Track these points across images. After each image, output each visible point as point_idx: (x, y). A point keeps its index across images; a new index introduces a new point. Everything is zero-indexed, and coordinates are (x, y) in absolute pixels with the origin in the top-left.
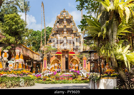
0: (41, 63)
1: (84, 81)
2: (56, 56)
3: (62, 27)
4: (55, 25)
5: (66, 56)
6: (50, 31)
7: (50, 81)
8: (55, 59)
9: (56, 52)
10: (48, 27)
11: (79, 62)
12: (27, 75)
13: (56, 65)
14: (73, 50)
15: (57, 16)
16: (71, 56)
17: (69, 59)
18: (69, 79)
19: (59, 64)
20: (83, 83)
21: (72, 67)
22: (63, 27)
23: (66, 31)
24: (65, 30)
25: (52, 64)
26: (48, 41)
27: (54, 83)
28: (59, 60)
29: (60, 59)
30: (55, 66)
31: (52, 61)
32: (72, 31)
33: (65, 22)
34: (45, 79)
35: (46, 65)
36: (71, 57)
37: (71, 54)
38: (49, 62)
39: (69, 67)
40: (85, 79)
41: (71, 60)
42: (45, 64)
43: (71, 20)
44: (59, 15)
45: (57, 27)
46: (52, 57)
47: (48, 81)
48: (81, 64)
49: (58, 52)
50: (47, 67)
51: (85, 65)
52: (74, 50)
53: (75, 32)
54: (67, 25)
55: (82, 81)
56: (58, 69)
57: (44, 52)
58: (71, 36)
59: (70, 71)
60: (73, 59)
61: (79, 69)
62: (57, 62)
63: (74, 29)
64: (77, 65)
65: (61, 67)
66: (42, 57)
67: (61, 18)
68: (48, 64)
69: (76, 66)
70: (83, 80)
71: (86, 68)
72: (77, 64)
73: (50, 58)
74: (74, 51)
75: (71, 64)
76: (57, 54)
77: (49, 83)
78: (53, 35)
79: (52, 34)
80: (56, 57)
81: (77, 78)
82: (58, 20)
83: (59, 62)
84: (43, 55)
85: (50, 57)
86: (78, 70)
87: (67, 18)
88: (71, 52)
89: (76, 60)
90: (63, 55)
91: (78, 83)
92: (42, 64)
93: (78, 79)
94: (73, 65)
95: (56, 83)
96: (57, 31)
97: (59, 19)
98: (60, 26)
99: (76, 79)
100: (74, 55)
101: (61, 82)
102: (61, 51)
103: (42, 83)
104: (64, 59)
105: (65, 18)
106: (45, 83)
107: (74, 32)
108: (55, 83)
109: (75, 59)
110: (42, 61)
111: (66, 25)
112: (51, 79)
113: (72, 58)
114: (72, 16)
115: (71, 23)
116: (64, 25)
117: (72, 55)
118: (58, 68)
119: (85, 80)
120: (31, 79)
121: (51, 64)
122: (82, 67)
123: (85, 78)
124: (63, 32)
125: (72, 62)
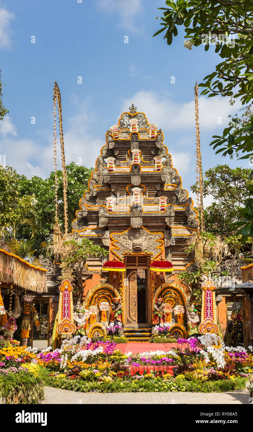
0: (51, 300)
1: (219, 382)
2: (104, 275)
3: (125, 169)
4: (98, 163)
5: (141, 273)
6: (79, 180)
7: (96, 379)
8: (99, 286)
9: (105, 261)
10: (72, 165)
11: (188, 298)
12: (18, 364)
13: (105, 306)
14: (164, 255)
15: (109, 132)
16: (158, 277)
17: (151, 285)
18: (164, 376)
19: (117, 305)
20: (214, 390)
21: (164, 316)
22: (128, 170)
23: (139, 186)
24: (136, 180)
25: (90, 304)
26: (76, 221)
27: (110, 389)
28: (116, 291)
29: (118, 285)
30: (100, 313)
31: (90, 294)
32: (162, 184)
33: (136, 151)
34: (74, 373)
35: (68, 308)
36: (160, 280)
37: (158, 270)
38: (78, 297)
39: (151, 316)
40: (221, 373)
41: (159, 289)
42: (66, 305)
43: (158, 146)
44: (114, 127)
45: (106, 172)
46: (90, 277)
47: (88, 379)
48: (196, 307)
49: (111, 259)
50: (74, 316)
51: (209, 311)
52: (170, 255)
53: (170, 188)
54: (144, 164)
55: (212, 384)
56: (112, 324)
57: (60, 262)
58: (157, 203)
59: (156, 329)
60: (164, 285)
61: (189, 323)
62: (109, 295)
63: (167, 178)
64: (178, 310)
65: (121, 315)
66: (54, 278)
67: (123, 137)
68: (75, 303)
69: (176, 313)
70: (213, 377)
71: (215, 322)
72: (178, 304)
73: (84, 281)
74: (169, 259)
75: (159, 306)
76: (107, 269)
77: (92, 389)
78: (93, 199)
79: (88, 196)
80: (104, 280)
81: (192, 370)
82: (111, 146)
83: (114, 295)
84: (59, 271)
85: (84, 278)
86: (183, 327)
87: (142, 137)
88: (158, 259)
89: (176, 290)
90: (128, 271)
91: (198, 390)
92: (56, 302)
93: (195, 374)
94: (167, 308)
95: (118, 389)
96: (108, 185)
97: (115, 142)
98: (118, 166)
99: (187, 373)
100: (167, 273)
101: (133, 384)
102: (121, 257)
103: (66, 388)
104: (134, 285)
105: (137, 137)
106: (78, 390)
107: (168, 187)
108: (113, 391)
109: (174, 285)
110: (54, 291)
111: (139, 162)
112: (98, 374)
113: (163, 281)
114: (160, 132)
115: (157, 154)
116: (133, 162)
117: (162, 273)
118: (112, 318)
119: (220, 378)
120: (32, 380)
121: (85, 304)
122: (200, 316)
123: (220, 369)
124: (127, 188)
125: (160, 295)
